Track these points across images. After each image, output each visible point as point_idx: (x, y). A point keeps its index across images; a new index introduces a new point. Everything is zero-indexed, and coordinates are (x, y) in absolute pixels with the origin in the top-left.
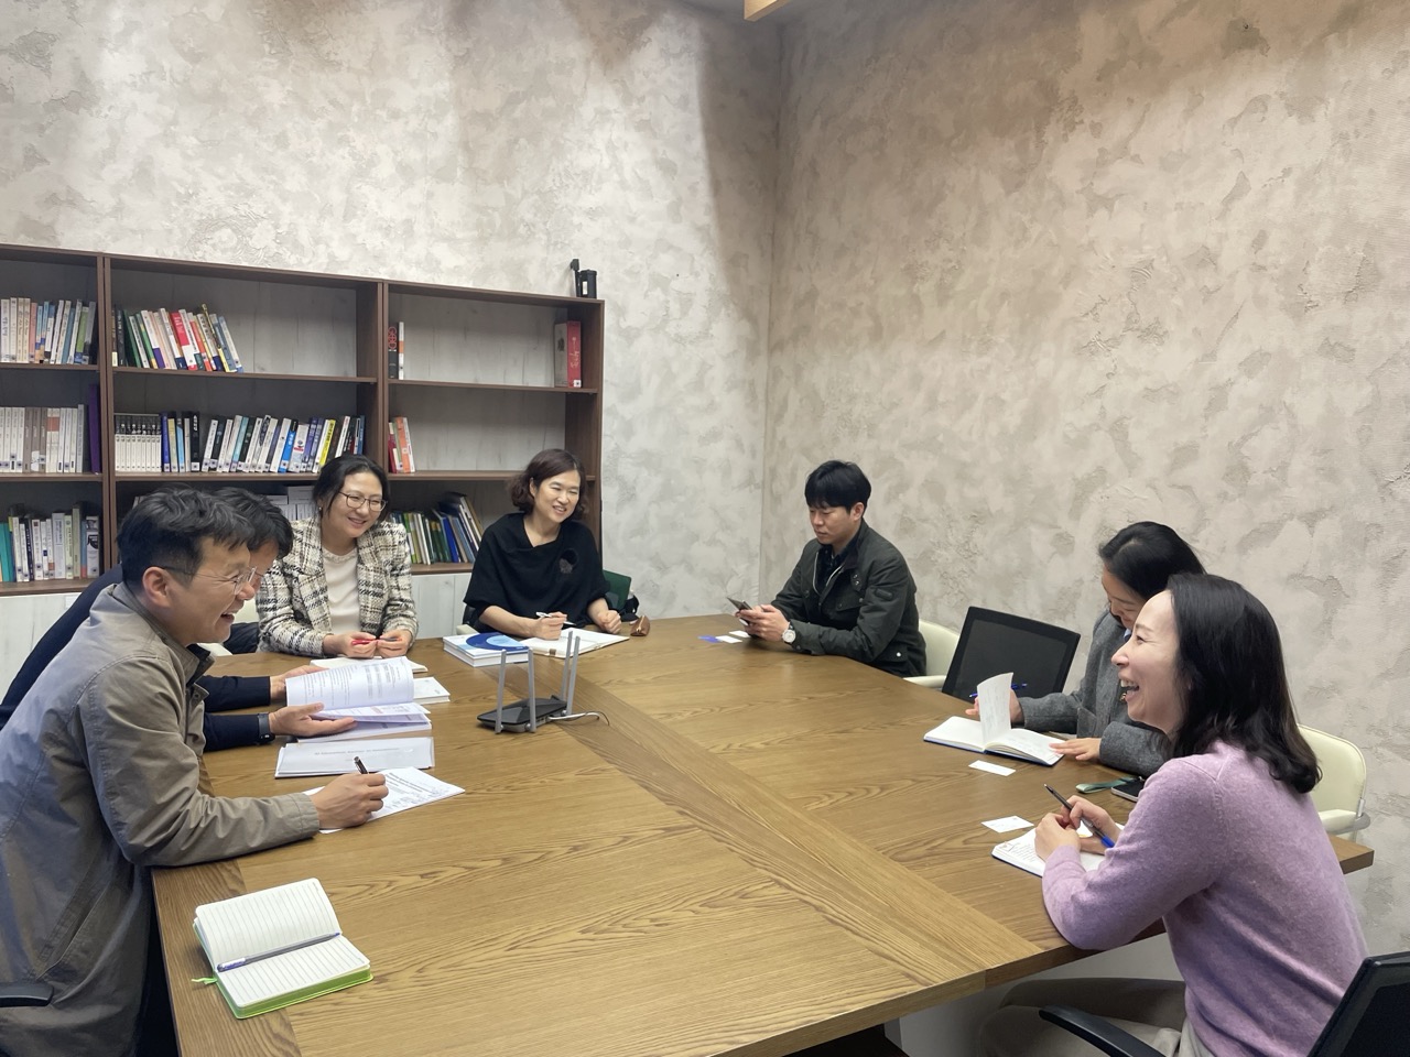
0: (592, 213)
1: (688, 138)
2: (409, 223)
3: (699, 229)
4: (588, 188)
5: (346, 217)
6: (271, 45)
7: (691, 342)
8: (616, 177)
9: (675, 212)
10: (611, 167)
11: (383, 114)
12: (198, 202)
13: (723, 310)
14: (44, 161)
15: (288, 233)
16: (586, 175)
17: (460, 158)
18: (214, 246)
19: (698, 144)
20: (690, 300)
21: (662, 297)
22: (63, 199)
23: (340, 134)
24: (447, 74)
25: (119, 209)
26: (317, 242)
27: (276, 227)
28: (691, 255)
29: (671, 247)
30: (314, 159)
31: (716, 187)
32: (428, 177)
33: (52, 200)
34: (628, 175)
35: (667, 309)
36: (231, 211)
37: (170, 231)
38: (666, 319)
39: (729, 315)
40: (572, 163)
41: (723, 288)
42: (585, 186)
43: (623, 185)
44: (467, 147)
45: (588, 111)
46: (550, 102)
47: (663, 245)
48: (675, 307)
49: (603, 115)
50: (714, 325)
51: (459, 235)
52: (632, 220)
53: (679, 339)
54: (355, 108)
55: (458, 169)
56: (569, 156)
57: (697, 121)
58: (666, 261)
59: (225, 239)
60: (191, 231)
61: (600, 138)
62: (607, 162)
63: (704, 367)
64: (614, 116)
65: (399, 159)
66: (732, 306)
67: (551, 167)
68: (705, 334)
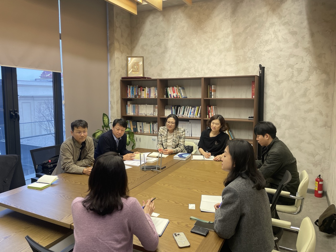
0: (268, 51)
1: (302, 23)
2: (220, 62)
3: (305, 49)
4: (267, 44)
5: (208, 64)
6: (195, 32)
7: (302, 83)
8: (276, 40)
9: (296, 46)
10: (274, 38)
11: (216, 40)
12: (182, 66)
13: (315, 72)
14: (160, 63)
15: (197, 69)
16: (267, 42)
17: (233, 46)
18: (184, 74)
19: (305, 23)
20: (302, 70)
21: (291, 70)
22: (163, 69)
23: (207, 47)
24: (230, 27)
25: (170, 70)
26: (202, 70)
27: (195, 68)
28: (302, 57)
29: (294, 56)
30: (202, 53)
31: (312, 35)
32: (225, 52)
33: (162, 70)
34: (280, 38)
35: (293, 74)
36: (187, 67)
37: (178, 72)
38: (293, 76)
39: (317, 73)
40: (262, 39)
41: (315, 65)
42: (266, 45)
43: (279, 41)
44: (235, 42)
45: (267, 24)
46: (257, 25)
47: (292, 55)
48: (296, 73)
49: (272, 24)
50: (311, 77)
51: (232, 63)
52: (281, 51)
53: (297, 82)
54: (210, 40)
55: (232, 48)
56: (261, 38)
57: (305, 17)
58: (293, 60)
59: (186, 72)
60: (181, 72)
61: (271, 31)
62: (273, 36)
63: (306, 90)
64: (276, 23)
65: (219, 49)
66: (318, 70)
67: (256, 42)
68: (307, 79)
